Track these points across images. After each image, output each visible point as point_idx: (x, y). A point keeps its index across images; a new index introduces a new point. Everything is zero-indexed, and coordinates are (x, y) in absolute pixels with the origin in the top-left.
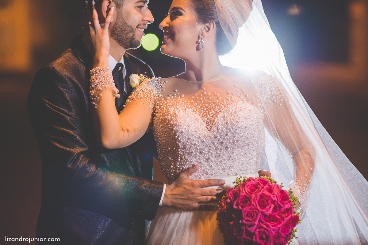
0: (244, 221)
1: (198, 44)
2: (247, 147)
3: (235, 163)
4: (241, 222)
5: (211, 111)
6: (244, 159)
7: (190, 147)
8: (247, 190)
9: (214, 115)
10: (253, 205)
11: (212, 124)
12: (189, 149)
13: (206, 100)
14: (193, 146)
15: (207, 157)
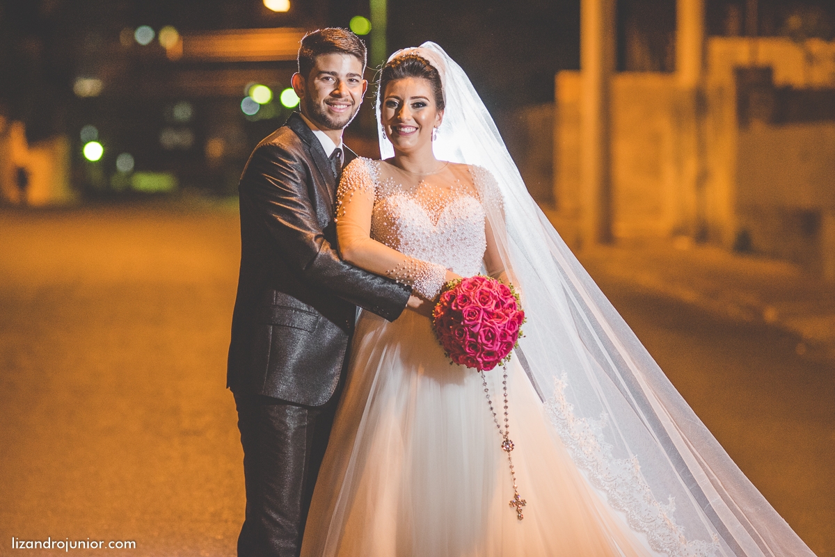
0: (466, 321)
4: (462, 323)
7: (413, 243)
8: (464, 288)
9: (438, 210)
10: (474, 303)
11: (438, 219)
12: (411, 246)
14: (416, 242)
15: (430, 255)
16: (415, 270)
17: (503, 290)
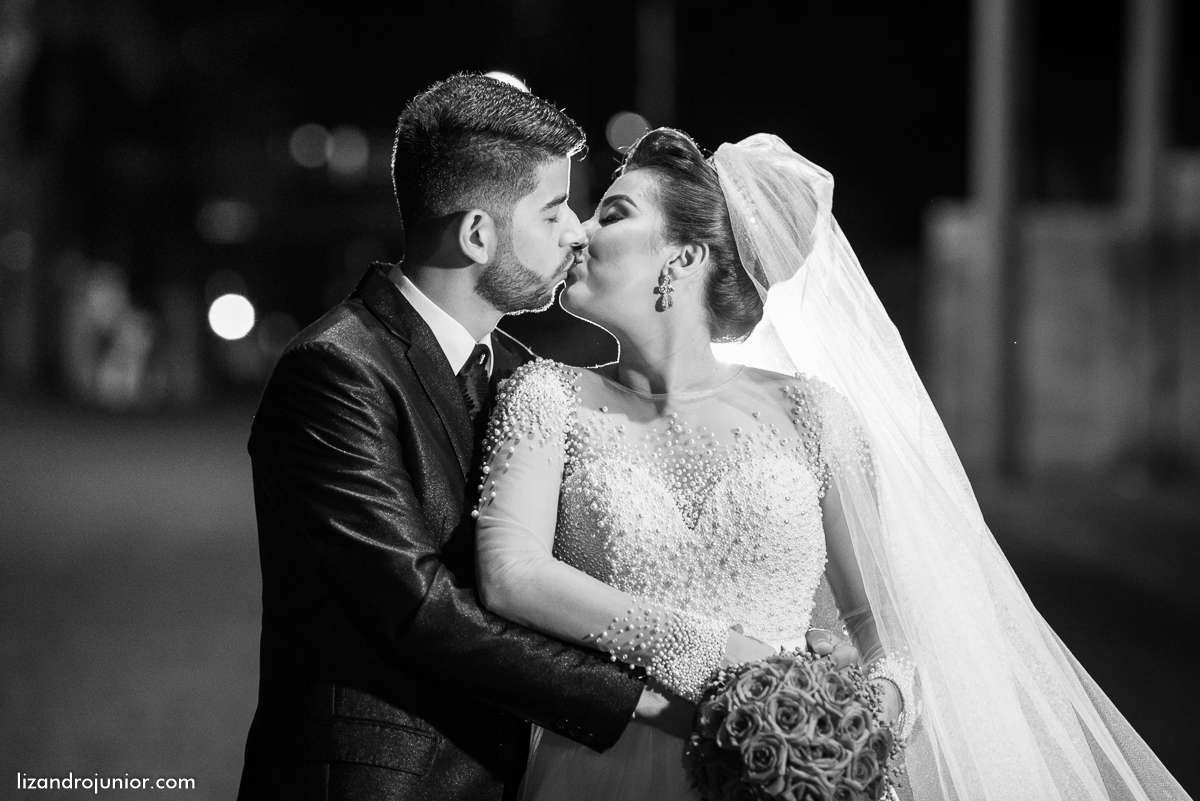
0: (751, 773)
1: (659, 296)
2: (785, 573)
3: (753, 612)
5: (694, 478)
6: (774, 602)
7: (641, 571)
9: (703, 489)
10: (763, 730)
11: (699, 514)
12: (638, 577)
13: (681, 449)
14: (648, 568)
15: (683, 596)
16: (653, 632)
17: (835, 687)
